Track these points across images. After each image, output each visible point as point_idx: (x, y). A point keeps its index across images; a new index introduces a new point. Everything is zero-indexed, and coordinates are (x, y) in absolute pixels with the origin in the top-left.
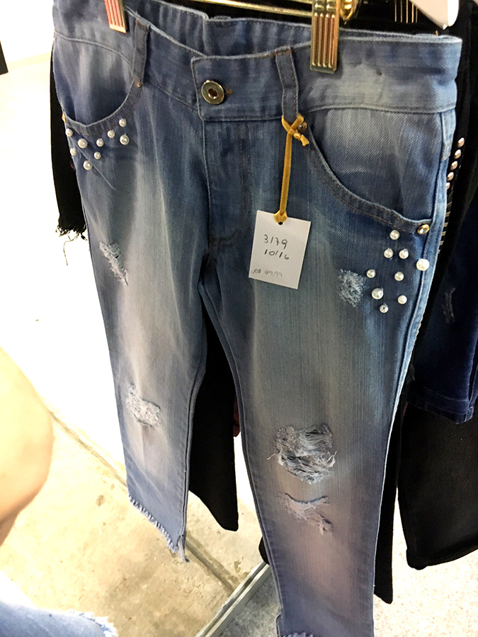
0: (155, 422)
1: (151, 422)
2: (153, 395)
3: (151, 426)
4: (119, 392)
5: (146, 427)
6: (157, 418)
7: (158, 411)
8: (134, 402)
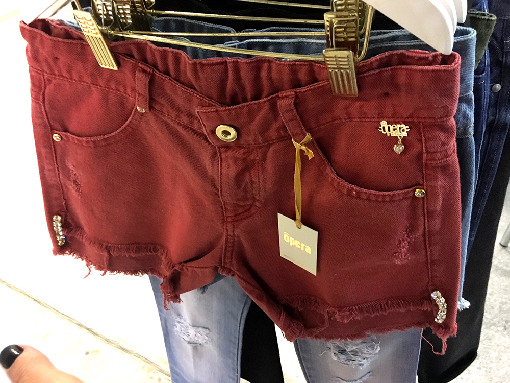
0: (205, 341)
1: (201, 341)
2: (202, 321)
3: (200, 344)
4: (166, 324)
5: (196, 346)
6: (206, 338)
7: (208, 332)
8: (182, 329)
